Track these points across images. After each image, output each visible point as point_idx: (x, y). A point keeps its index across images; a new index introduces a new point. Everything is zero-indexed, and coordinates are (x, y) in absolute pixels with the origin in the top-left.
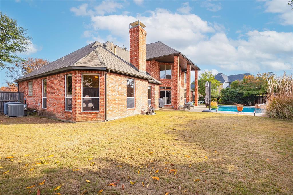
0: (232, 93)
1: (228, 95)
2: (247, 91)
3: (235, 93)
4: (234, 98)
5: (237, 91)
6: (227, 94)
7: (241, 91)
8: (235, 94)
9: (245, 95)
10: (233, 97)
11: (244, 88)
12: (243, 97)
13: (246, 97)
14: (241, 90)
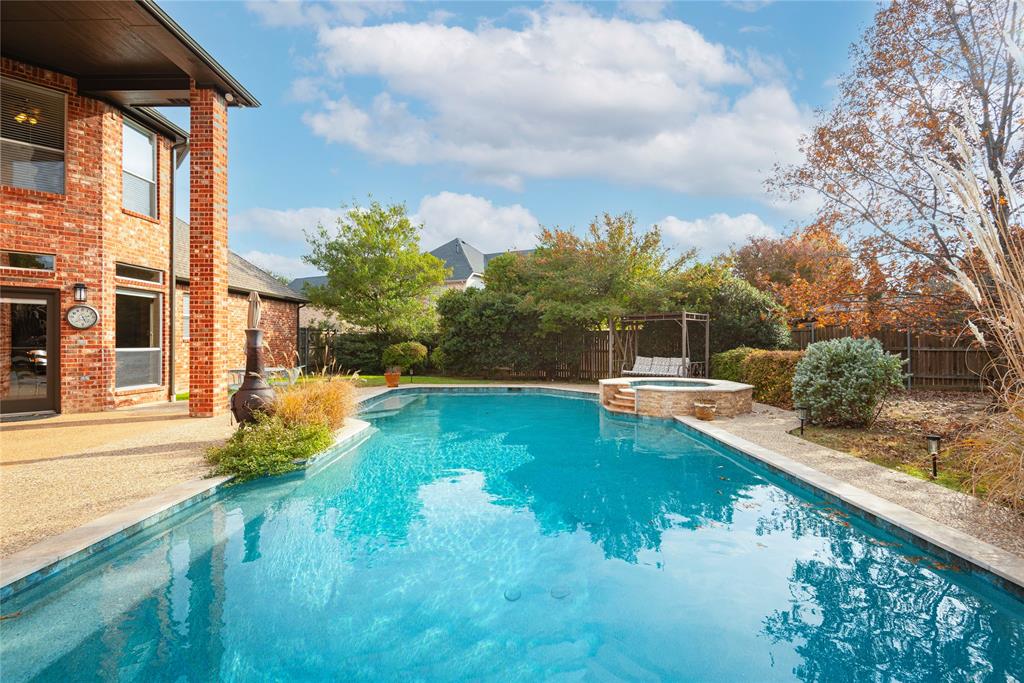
0: (488, 312)
1: (470, 325)
2: (554, 303)
3: (499, 312)
4: (499, 341)
5: (511, 301)
6: (463, 318)
7: (525, 303)
8: (501, 321)
9: (546, 325)
10: (494, 337)
11: (543, 287)
12: (536, 334)
13: (549, 334)
14: (528, 296)
